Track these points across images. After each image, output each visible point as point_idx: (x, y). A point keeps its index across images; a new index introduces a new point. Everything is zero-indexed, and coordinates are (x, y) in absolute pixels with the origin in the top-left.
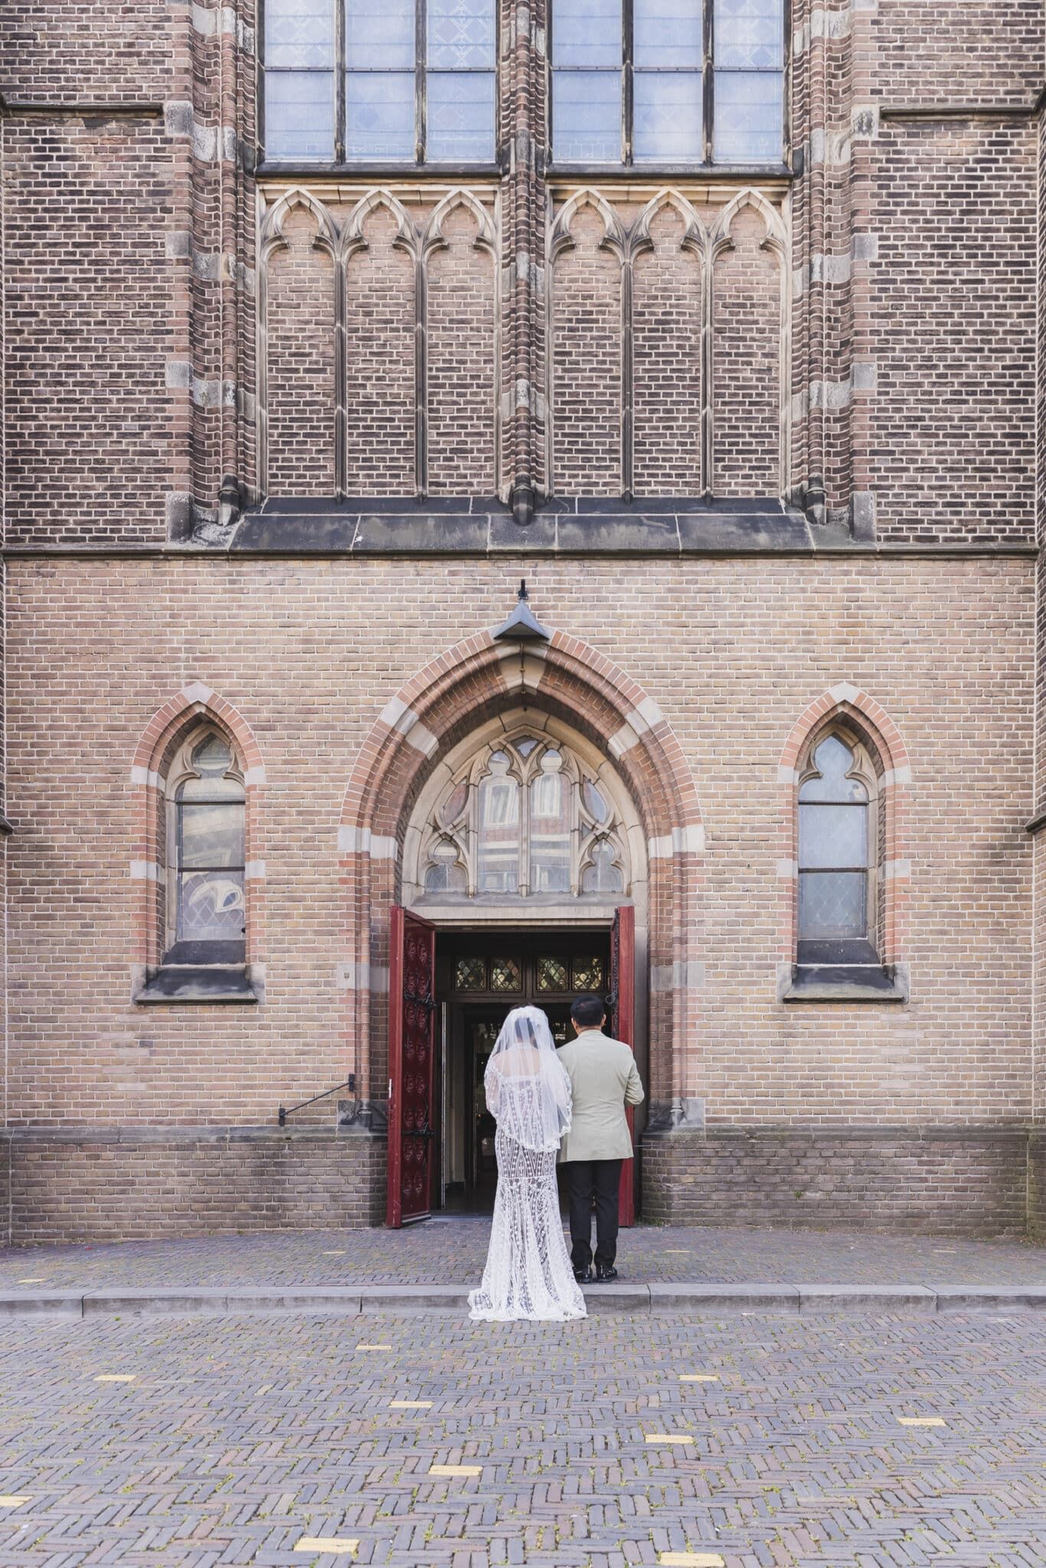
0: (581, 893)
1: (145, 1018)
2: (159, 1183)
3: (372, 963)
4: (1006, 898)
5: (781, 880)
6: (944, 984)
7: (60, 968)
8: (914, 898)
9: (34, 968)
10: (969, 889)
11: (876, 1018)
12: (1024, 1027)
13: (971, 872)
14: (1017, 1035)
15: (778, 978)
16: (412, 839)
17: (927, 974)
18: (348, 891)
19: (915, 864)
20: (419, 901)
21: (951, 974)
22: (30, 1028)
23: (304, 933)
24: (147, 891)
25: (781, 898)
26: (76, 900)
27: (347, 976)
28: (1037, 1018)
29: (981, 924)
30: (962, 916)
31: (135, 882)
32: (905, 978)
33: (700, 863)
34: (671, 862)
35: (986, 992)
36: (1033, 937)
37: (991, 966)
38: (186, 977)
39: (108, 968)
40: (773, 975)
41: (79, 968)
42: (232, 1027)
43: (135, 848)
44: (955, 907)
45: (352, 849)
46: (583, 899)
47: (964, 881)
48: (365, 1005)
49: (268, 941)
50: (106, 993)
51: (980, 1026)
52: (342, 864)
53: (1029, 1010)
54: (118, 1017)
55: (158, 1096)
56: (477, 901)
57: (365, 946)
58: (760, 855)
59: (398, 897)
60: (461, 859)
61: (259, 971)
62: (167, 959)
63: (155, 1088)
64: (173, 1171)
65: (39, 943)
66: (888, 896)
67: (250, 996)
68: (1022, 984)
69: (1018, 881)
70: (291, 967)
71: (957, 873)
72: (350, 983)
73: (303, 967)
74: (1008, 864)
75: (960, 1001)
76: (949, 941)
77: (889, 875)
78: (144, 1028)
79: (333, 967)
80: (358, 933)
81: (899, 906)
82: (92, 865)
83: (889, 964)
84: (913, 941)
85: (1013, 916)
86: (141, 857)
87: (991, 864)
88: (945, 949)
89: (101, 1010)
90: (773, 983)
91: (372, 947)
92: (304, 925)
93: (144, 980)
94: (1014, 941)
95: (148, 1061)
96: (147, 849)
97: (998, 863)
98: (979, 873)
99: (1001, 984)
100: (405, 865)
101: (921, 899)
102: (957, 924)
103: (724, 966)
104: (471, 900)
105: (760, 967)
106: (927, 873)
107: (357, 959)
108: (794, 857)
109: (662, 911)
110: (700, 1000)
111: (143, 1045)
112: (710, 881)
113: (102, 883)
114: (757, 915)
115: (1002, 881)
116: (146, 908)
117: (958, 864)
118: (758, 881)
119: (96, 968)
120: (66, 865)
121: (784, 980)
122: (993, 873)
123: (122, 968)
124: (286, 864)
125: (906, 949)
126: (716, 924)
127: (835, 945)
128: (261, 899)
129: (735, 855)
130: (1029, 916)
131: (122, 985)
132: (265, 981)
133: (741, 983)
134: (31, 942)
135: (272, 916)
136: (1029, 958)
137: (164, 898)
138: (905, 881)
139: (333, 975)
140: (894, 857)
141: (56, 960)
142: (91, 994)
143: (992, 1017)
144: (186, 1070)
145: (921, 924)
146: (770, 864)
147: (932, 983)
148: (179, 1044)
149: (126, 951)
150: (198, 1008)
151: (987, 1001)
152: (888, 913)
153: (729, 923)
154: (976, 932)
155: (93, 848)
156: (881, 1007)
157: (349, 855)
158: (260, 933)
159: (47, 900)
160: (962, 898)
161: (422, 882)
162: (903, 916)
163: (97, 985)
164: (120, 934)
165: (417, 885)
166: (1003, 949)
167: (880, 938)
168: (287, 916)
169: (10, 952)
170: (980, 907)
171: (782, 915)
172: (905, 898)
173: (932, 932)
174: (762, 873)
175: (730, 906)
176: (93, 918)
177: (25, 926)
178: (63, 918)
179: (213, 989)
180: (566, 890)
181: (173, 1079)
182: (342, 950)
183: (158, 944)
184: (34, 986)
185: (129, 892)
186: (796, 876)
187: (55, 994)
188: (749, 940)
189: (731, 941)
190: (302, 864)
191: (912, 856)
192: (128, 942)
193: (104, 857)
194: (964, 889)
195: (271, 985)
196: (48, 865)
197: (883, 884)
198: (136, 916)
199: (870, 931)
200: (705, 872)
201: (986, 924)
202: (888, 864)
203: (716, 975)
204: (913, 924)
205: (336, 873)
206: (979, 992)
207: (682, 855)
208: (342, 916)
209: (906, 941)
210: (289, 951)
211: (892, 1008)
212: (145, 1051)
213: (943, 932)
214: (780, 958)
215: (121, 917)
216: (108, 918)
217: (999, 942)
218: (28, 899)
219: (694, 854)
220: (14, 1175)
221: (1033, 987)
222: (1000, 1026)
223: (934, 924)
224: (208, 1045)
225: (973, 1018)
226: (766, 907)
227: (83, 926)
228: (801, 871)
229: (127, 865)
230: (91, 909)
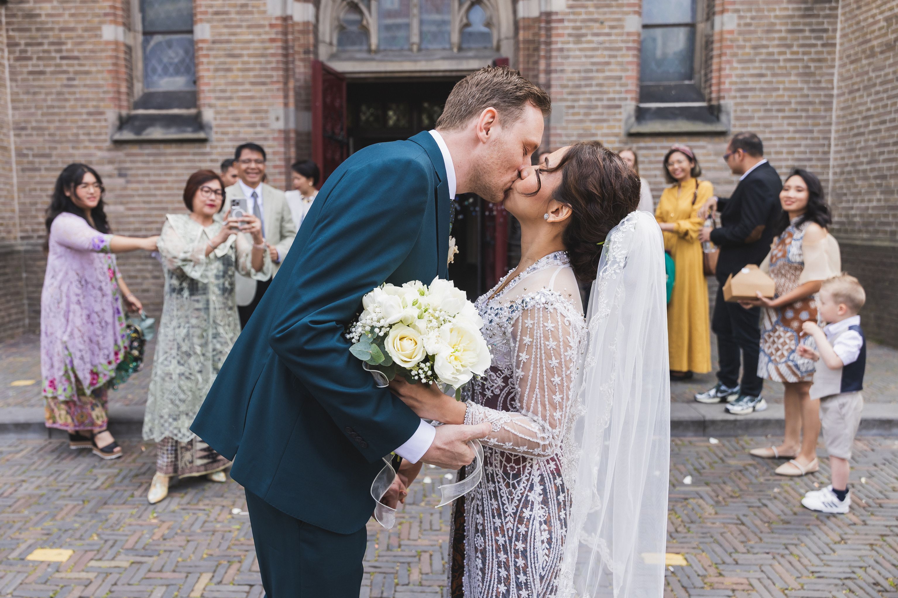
0: (460, 49)
1: (120, 154)
2: (138, 284)
3: (297, 108)
4: (814, 45)
5: (628, 34)
6: (760, 118)
7: (53, 114)
8: (739, 47)
9: (32, 114)
10: (785, 39)
11: (703, 147)
12: (825, 153)
13: (786, 24)
14: (819, 160)
15: (624, 116)
16: (326, 6)
17: (747, 111)
18: (276, 48)
19: (740, 17)
20: (333, 57)
21: (767, 110)
22: (32, 163)
23: (242, 84)
24: (116, 50)
25: (628, 49)
26: (62, 58)
27: (277, 119)
28: (836, 145)
29: (793, 68)
30: (778, 61)
31: (107, 43)
32: (728, 114)
33: (561, 21)
34: (537, 20)
35: (794, 125)
36: (836, 78)
37: (800, 103)
38: (151, 121)
39: (90, 114)
40: (620, 113)
41: (67, 114)
42: (189, 161)
43: (106, 15)
44: (772, 54)
45: (278, 13)
46: (462, 54)
47: (780, 31)
48: (292, 142)
49: (214, 91)
50: (89, 134)
51: (789, 153)
52: (272, 26)
53: (829, 139)
54: (99, 154)
55: (134, 216)
56: (378, 56)
57: (291, 94)
58: (612, 13)
59: (316, 53)
60: (365, 22)
61: (208, 115)
62: (137, 105)
63: (131, 209)
64: (148, 275)
65: (35, 93)
66: (716, 45)
67: (201, 135)
68: (824, 117)
69: (826, 31)
70: (233, 112)
71: (774, 24)
72: (280, 125)
73: (242, 112)
74: (818, 16)
75: (772, 132)
76: (767, 82)
77: (717, 28)
78: (121, 162)
79: (266, 111)
80: (286, 83)
81: (725, 54)
82: (72, 29)
83: (714, 103)
84: (735, 83)
85: (820, 60)
86: (111, 22)
87: (804, 16)
88: (762, 90)
89: (86, 148)
90: (619, 120)
91: (297, 94)
92: (243, 77)
93: (117, 123)
94: (819, 82)
95: (125, 189)
96: (115, 15)
97: (809, 16)
98: (794, 24)
99: (808, 117)
100: (321, 28)
101: (744, 47)
102: (773, 68)
103: (580, 107)
104: (373, 56)
105: (609, 107)
106: (749, 25)
107: (286, 105)
108: (639, 13)
109: (528, 62)
110: (560, 135)
111: (121, 175)
112: (570, 35)
113: (81, 43)
114: (608, 63)
115: (812, 31)
116: (115, 64)
117: (776, 17)
118: (608, 34)
119: (80, 114)
120: (52, 29)
121: (629, 117)
122: (805, 24)
123: (102, 113)
124: (226, 27)
125: (730, 90)
126: (574, 71)
127: (669, 88)
128: (207, 56)
129: (591, 13)
130: (833, 60)
131: (102, 127)
132: (213, 123)
133: (593, 121)
134: (27, 93)
135: (217, 70)
136: (832, 96)
137: (131, 57)
138: (731, 32)
139: (267, 118)
140: (722, 12)
141: (49, 107)
142: (77, 135)
143: (799, 145)
144: (155, 195)
145: (743, 69)
146: (619, 20)
147: (750, 118)
148: (148, 175)
149: (102, 100)
150: (162, 146)
151: (796, 132)
152: (715, 60)
153: (587, 71)
154: (789, 75)
155: (72, 15)
156: (708, 139)
157: (277, 18)
158: (208, 84)
159: (39, 58)
160: (778, 46)
161: (335, 41)
162: (729, 62)
163: (82, 127)
164: (98, 86)
165: (331, 44)
166: (810, 89)
167: (706, 81)
168: (229, 70)
169: (13, 101)
170: (793, 53)
171: (629, 63)
172: (731, 47)
173: (752, 75)
174: (612, 27)
175: (586, 56)
176: (76, 73)
177: (23, 80)
178: (53, 73)
179: (173, 130)
180: (447, 46)
181: (145, 202)
182: (274, 97)
183: (128, 94)
184: (33, 128)
185: (102, 51)
186: (640, 30)
187: (50, 135)
188: (600, 85)
189: (587, 86)
190: (239, 26)
191: (737, 11)
192: (104, 92)
193: (81, 22)
194: (781, 39)
195: (218, 126)
196: (38, 30)
197: (712, 36)
198: (110, 71)
199: (697, 76)
200: (566, 28)
201: (797, 68)
202: (717, 19)
203: (574, 114)
204: (736, 69)
205: (266, 33)
206: (789, 124)
207: (549, 14)
208: (273, 69)
209: (731, 83)
210: (230, 98)
211: (716, 140)
212: (121, 181)
213: (762, 75)
214: (626, 99)
215: (99, 72)
216: (87, 73)
217: (807, 82)
218: (23, 58)
219: (556, 13)
220: (27, 278)
221: (834, 119)
222: (805, 153)
223: (755, 68)
224: (170, 175)
225: (782, 146)
226: (615, 56)
227: (69, 79)
228: (645, 26)
229: (99, 29)
230: (72, 65)
